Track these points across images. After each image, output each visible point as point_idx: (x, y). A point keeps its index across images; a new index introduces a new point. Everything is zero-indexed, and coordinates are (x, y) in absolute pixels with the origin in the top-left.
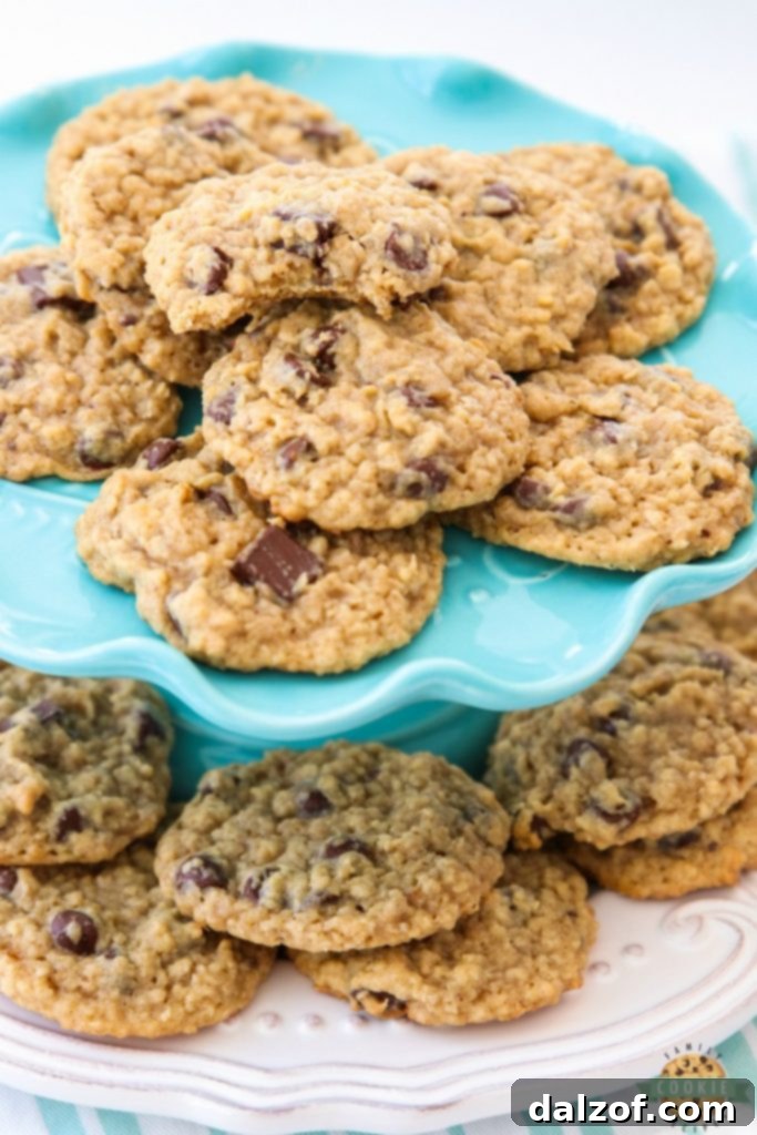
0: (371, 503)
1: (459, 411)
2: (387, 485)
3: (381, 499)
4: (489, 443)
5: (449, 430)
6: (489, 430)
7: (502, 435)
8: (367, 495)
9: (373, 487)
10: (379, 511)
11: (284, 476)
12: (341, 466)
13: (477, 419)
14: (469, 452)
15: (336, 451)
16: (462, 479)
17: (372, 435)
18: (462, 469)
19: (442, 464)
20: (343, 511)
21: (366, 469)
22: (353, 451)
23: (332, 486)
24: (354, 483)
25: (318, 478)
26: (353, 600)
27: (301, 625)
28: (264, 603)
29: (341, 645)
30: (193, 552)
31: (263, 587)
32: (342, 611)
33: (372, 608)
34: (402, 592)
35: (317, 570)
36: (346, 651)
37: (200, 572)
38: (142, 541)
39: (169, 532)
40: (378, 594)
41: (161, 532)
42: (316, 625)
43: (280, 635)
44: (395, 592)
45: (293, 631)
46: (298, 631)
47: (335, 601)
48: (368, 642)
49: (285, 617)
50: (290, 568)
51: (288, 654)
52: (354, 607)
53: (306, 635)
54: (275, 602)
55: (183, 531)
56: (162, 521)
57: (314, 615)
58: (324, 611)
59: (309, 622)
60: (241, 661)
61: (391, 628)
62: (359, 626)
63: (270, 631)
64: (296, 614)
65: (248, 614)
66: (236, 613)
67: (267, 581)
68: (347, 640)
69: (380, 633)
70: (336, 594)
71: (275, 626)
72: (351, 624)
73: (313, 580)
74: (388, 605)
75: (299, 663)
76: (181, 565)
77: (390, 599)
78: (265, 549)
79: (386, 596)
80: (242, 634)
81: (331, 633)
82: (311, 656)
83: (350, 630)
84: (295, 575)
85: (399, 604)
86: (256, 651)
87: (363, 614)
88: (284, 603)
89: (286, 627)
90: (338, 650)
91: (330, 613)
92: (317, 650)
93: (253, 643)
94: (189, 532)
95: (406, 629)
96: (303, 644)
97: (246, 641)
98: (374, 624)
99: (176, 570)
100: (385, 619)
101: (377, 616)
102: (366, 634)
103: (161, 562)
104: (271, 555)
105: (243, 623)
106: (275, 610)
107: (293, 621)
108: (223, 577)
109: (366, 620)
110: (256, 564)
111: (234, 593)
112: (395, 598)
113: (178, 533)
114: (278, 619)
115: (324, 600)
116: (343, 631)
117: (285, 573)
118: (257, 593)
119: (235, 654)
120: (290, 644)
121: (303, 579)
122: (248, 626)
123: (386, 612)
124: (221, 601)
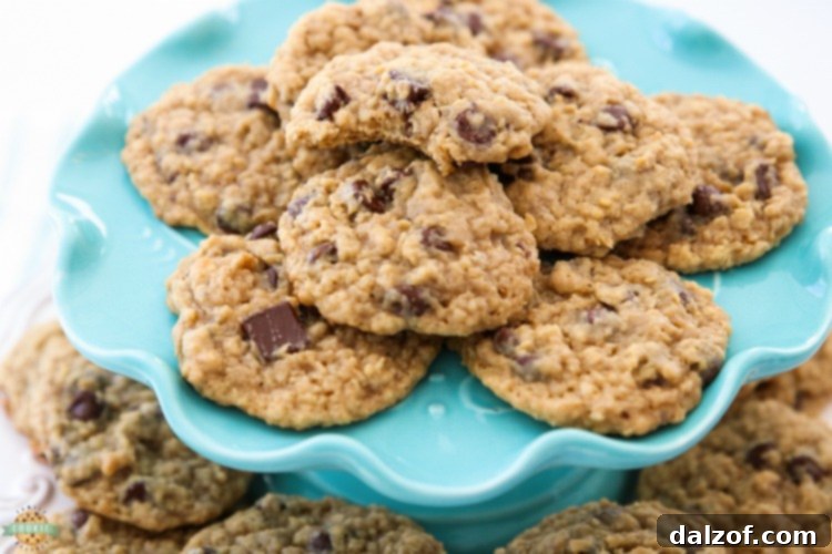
0: (359, 307)
1: (465, 260)
2: (376, 297)
3: (368, 307)
4: (477, 292)
5: (447, 271)
6: (481, 282)
7: (494, 288)
8: (359, 300)
9: (365, 295)
10: (364, 316)
11: (306, 268)
12: (349, 272)
13: (475, 271)
14: (457, 292)
15: (351, 260)
16: (442, 312)
17: (386, 256)
18: (445, 304)
19: (425, 294)
20: (336, 307)
21: (365, 281)
22: (362, 264)
23: (337, 285)
24: (353, 288)
25: (328, 275)
26: (315, 375)
27: (268, 382)
28: (249, 357)
29: (290, 406)
30: (220, 304)
31: (253, 344)
32: (302, 382)
33: (327, 386)
34: (360, 383)
35: (301, 345)
36: (292, 412)
37: (217, 319)
38: (193, 286)
39: (212, 285)
40: (339, 378)
41: (208, 283)
42: (280, 386)
43: (249, 384)
44: (354, 381)
45: (261, 384)
46: (265, 386)
47: (303, 372)
48: (312, 410)
49: (259, 371)
50: (280, 336)
51: (250, 400)
52: (314, 381)
53: (269, 390)
54: (258, 359)
55: (222, 285)
56: (213, 275)
57: (281, 377)
58: (289, 376)
59: (275, 381)
60: (214, 394)
61: (336, 407)
62: (309, 396)
63: (242, 379)
64: (267, 373)
65: (233, 361)
66: (225, 357)
67: (256, 340)
68: (296, 404)
69: (326, 407)
70: (306, 368)
71: (248, 376)
72: (304, 392)
73: (292, 351)
74: (342, 389)
75: (256, 410)
76: (208, 311)
77: (347, 386)
78: (268, 316)
79: (346, 381)
80: (221, 374)
81: (286, 395)
82: (266, 408)
83: (301, 397)
84: (280, 343)
85: (352, 391)
86: (228, 390)
87: (316, 388)
88: (263, 361)
89: (257, 379)
90: (286, 409)
91: (292, 379)
92: (271, 404)
93: (227, 383)
94: (226, 289)
95: (350, 412)
96: (263, 396)
97: (223, 381)
98: (323, 399)
99: (205, 313)
100: (334, 398)
101: (329, 394)
102: (314, 405)
103: (198, 305)
104: (270, 322)
105: (225, 365)
106: (254, 364)
107: (263, 377)
108: (234, 328)
109: (318, 394)
110: (254, 325)
111: (232, 343)
112: (352, 385)
113: (217, 287)
114: (253, 371)
115: (293, 368)
116: (295, 396)
117: (274, 339)
118: (248, 348)
119: (210, 387)
120: (254, 393)
121: (284, 348)
122: (229, 370)
123: (337, 393)
124: (218, 345)
